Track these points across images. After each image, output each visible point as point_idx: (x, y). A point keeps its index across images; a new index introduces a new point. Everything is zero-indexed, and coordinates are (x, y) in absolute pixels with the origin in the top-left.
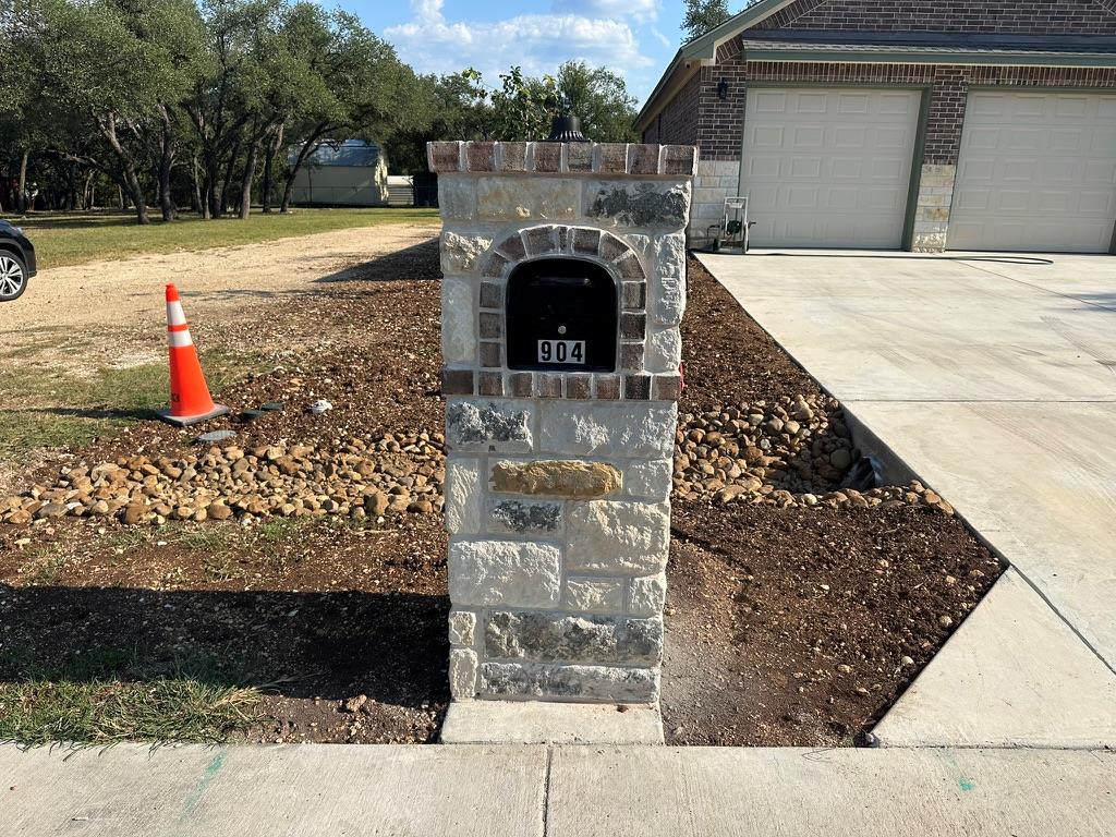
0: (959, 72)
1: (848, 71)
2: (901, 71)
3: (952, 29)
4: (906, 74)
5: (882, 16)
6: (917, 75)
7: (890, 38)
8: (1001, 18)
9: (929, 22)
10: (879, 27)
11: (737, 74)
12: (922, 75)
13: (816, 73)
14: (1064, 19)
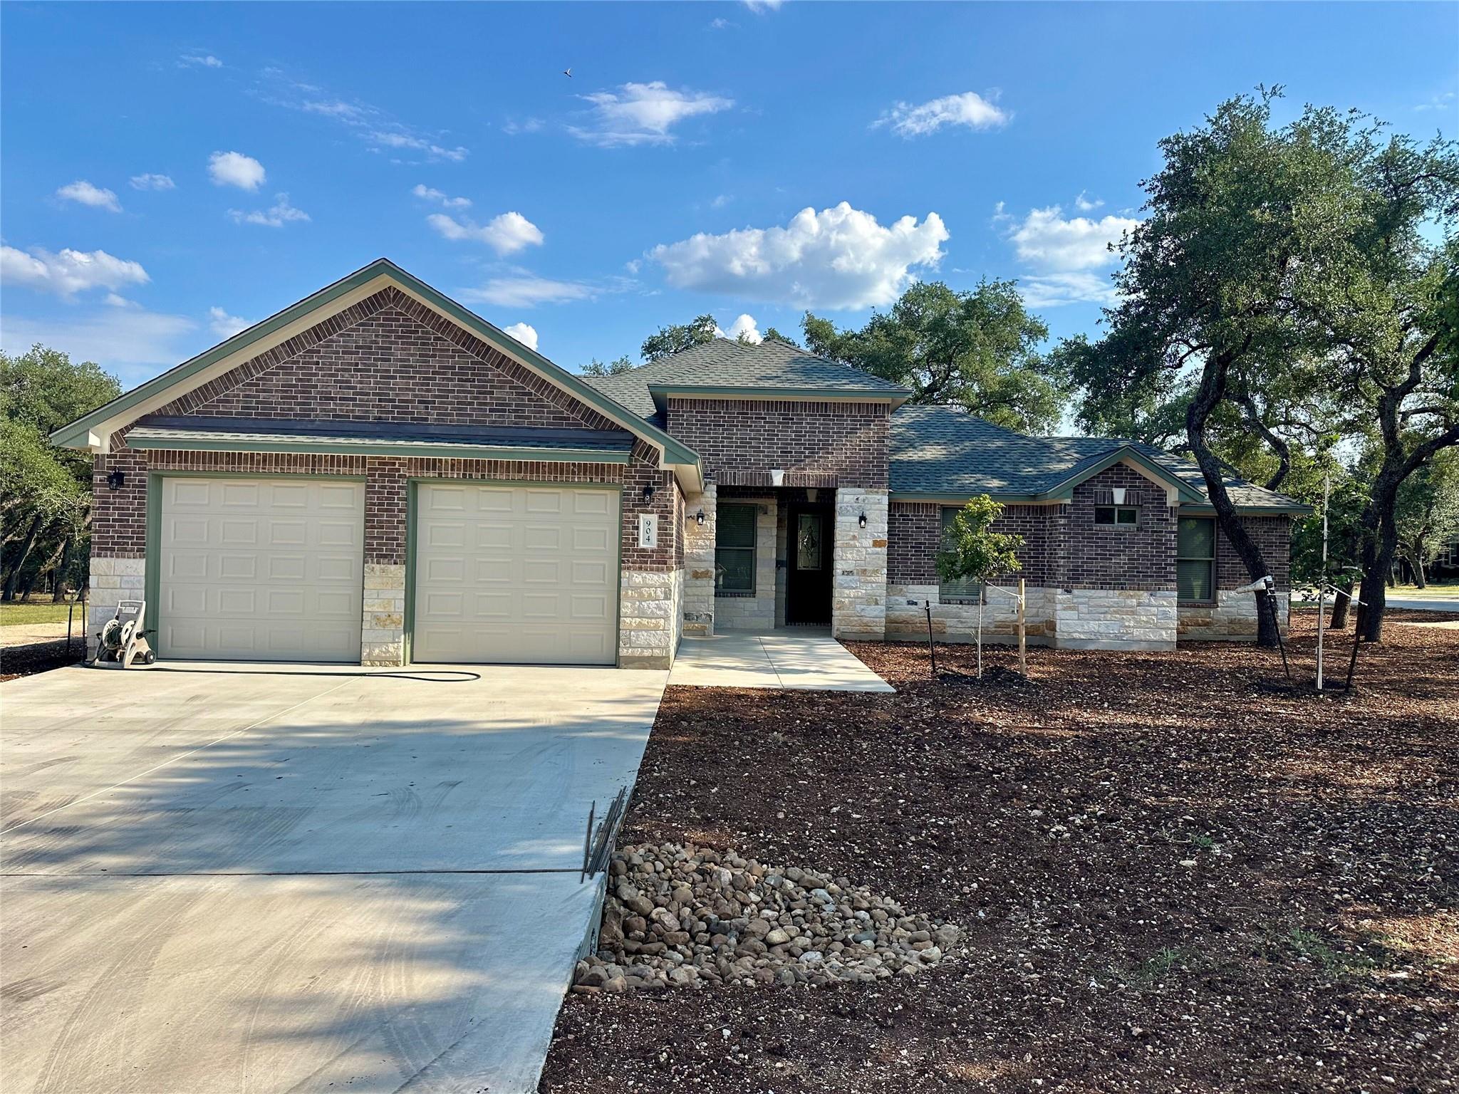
0: (394, 464)
1: (264, 461)
2: (326, 461)
3: (380, 418)
4: (332, 465)
5: (299, 404)
6: (345, 465)
7: (310, 427)
8: (433, 408)
9: (353, 411)
10: (295, 415)
11: (136, 463)
12: (351, 466)
13: (228, 463)
14: (504, 411)
